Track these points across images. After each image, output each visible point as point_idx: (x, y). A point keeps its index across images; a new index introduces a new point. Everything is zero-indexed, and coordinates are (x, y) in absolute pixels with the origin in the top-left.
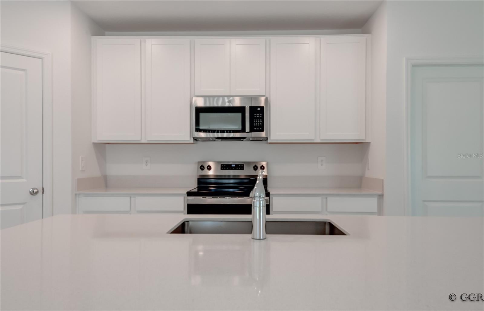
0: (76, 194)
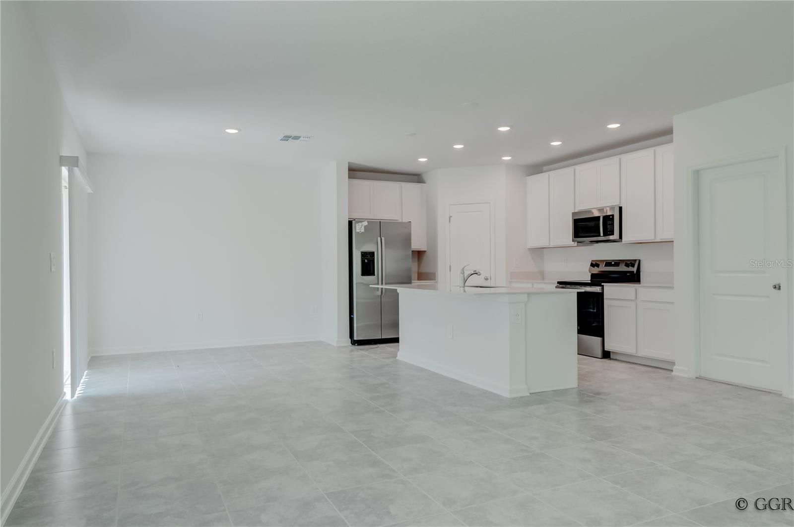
0: (510, 282)
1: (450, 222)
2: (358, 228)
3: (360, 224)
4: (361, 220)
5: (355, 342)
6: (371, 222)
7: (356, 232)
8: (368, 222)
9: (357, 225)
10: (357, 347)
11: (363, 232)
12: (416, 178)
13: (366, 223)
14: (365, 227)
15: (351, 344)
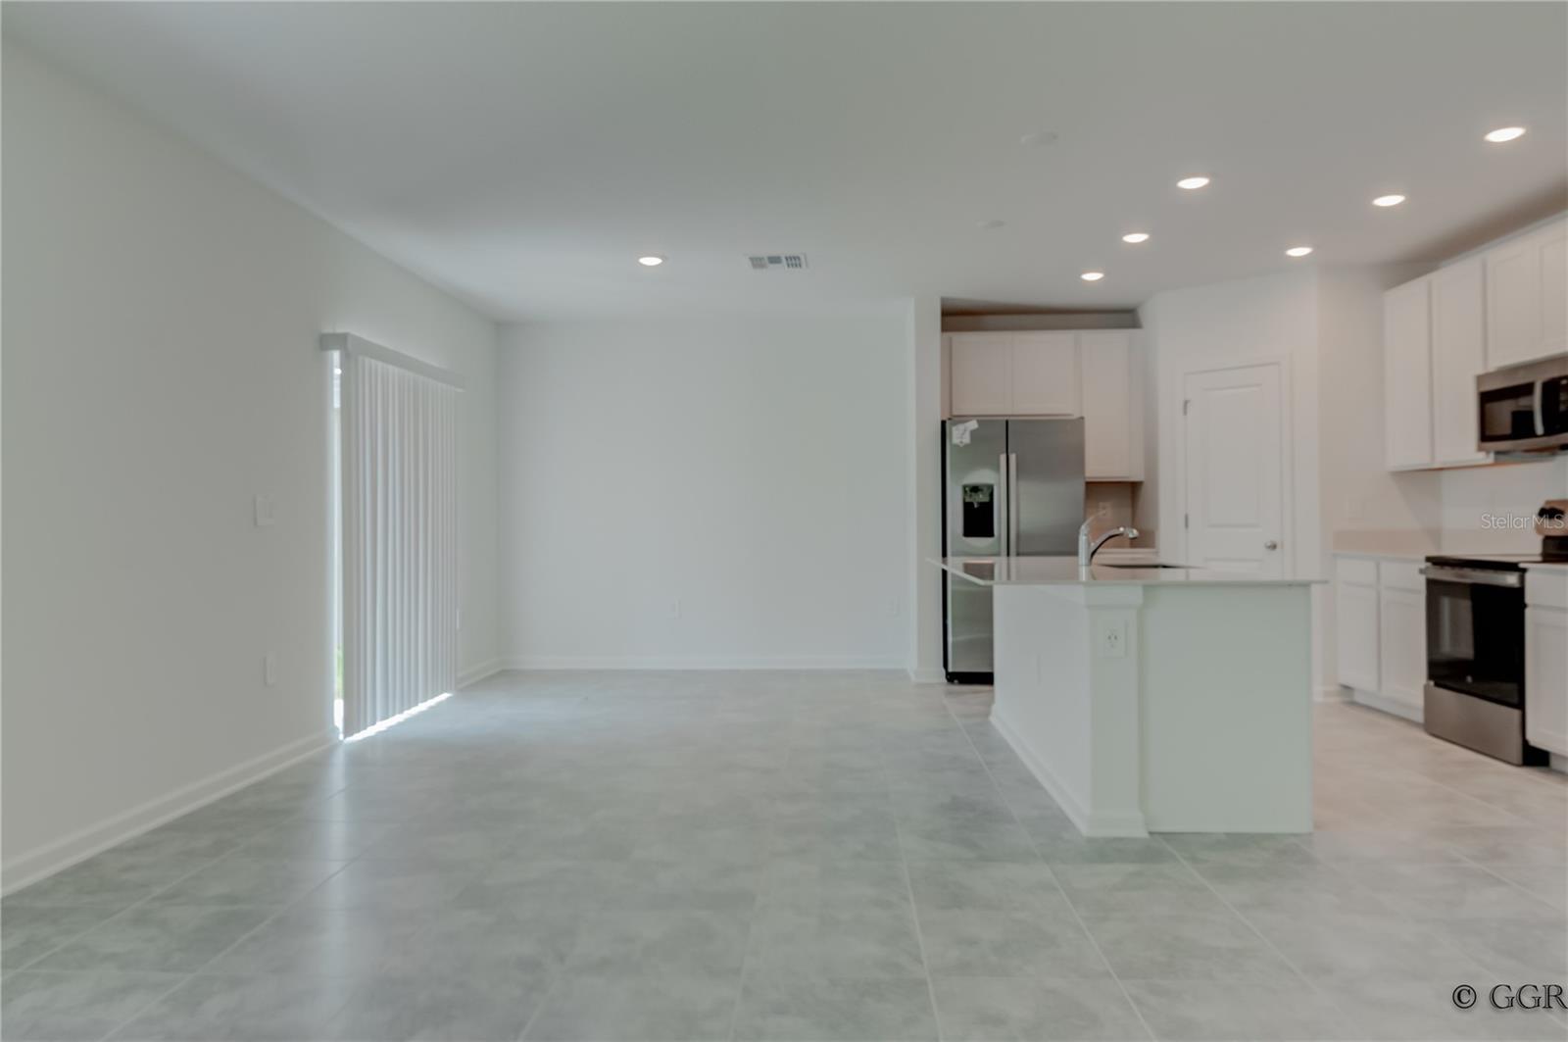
0: (1331, 556)
1: (1185, 413)
2: (959, 435)
3: (961, 427)
4: (963, 419)
5: (952, 677)
6: (985, 422)
7: (951, 445)
8: (978, 421)
9: (954, 428)
10: (957, 688)
11: (966, 446)
12: (1124, 317)
13: (973, 425)
14: (973, 433)
15: (946, 681)
